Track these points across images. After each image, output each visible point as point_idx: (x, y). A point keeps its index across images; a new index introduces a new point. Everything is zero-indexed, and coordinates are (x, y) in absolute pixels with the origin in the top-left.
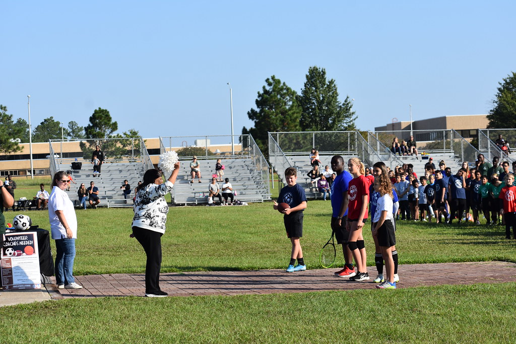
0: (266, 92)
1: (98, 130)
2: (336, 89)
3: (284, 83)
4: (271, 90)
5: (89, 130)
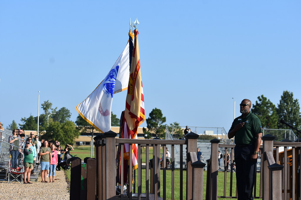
0: (257, 104)
1: (154, 121)
2: (299, 105)
3: (269, 100)
4: (261, 104)
5: (149, 121)
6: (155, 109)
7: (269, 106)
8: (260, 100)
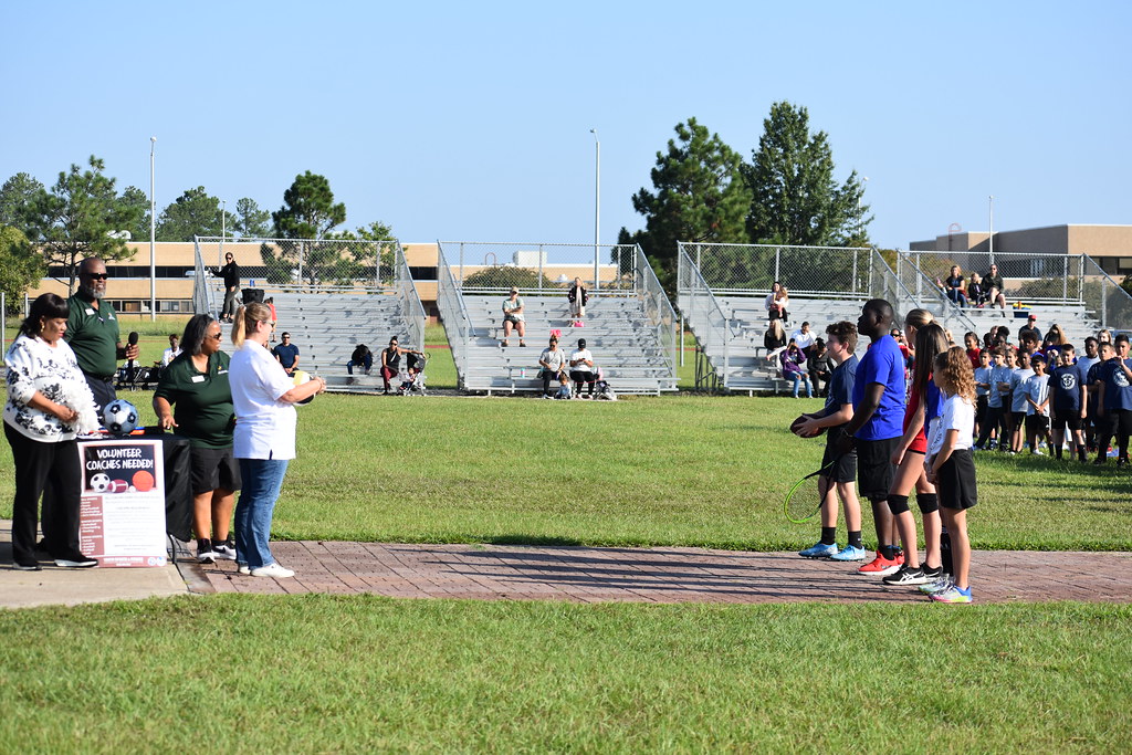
0: (675, 153)
1: (302, 220)
2: (829, 154)
3: (715, 137)
4: (686, 150)
5: (283, 220)
6: (304, 175)
7: (717, 159)
8: (684, 137)
